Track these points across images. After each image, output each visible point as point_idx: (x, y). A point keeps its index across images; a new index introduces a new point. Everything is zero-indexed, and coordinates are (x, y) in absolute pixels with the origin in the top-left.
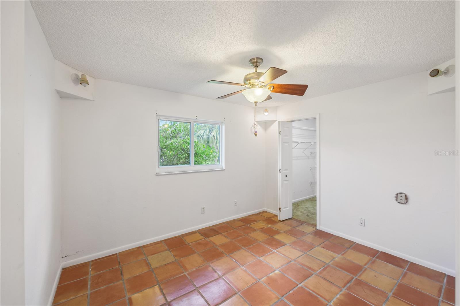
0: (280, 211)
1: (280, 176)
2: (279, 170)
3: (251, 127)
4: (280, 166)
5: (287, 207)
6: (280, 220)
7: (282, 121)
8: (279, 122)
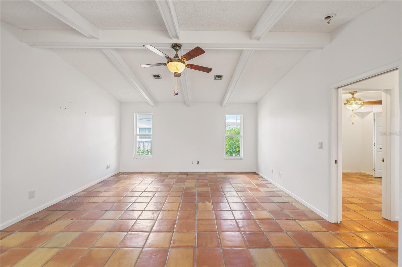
0: (375, 171)
1: (374, 148)
2: (374, 144)
3: (350, 117)
4: (374, 141)
5: (381, 169)
6: (375, 177)
7: (376, 113)
8: (374, 113)
